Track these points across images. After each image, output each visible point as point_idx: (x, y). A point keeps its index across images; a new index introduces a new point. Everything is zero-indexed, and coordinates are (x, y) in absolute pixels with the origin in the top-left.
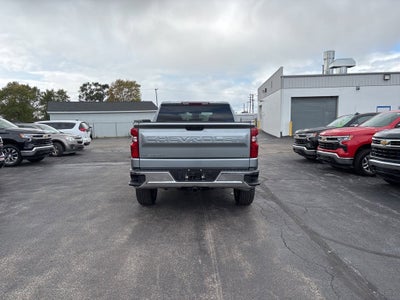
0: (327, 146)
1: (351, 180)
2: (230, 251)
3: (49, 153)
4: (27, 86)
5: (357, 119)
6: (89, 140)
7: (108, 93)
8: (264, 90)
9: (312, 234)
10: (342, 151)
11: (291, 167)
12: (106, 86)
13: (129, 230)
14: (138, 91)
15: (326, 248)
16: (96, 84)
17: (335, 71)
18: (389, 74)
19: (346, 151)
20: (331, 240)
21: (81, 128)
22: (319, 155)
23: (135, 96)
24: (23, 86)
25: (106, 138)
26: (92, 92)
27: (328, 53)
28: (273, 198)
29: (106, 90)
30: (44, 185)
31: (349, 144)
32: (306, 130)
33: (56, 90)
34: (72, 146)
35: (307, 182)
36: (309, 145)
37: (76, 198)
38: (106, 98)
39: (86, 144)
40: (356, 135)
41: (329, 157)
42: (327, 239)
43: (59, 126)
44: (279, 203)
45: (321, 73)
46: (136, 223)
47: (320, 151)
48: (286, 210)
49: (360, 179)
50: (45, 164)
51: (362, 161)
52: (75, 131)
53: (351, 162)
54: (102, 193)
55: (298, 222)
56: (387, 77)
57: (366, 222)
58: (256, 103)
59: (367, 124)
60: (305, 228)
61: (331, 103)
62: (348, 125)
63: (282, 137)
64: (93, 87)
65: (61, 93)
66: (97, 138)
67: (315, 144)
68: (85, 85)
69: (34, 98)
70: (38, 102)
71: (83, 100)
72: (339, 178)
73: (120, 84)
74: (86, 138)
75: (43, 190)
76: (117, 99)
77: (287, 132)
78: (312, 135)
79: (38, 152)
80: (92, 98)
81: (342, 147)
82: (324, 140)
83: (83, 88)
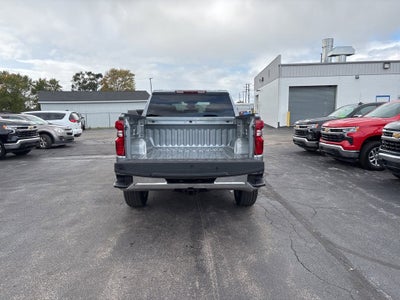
0: (331, 138)
1: (358, 174)
2: (233, 270)
3: (36, 145)
4: (18, 76)
5: (360, 109)
6: (80, 130)
7: (101, 82)
8: (261, 80)
9: (327, 243)
10: (347, 143)
11: (291, 159)
12: (99, 76)
13: (113, 240)
14: (132, 80)
15: (345, 262)
16: (89, 74)
17: (334, 60)
18: (389, 63)
19: (351, 143)
20: (350, 252)
21: (72, 119)
22: (322, 147)
23: (130, 86)
24: (14, 75)
25: (99, 129)
26: (85, 82)
27: (327, 40)
28: (277, 197)
29: (100, 80)
30: (25, 182)
31: (354, 136)
32: (307, 121)
33: (48, 79)
34: (61, 138)
35: (311, 178)
36: (310, 137)
37: (57, 199)
38: (100, 88)
39: (76, 136)
40: (362, 127)
41: (333, 150)
42: (345, 249)
43: (47, 116)
44: (284, 203)
45: (319, 61)
46: (122, 231)
47: (323, 143)
48: (293, 212)
49: (367, 173)
50: (31, 157)
51: (368, 154)
52: (65, 122)
53: (357, 155)
54: (88, 192)
55: (308, 227)
56: (387, 66)
57: (385, 226)
58: (253, 93)
59: (373, 115)
60: (317, 235)
61: (330, 93)
62: (351, 115)
63: (279, 127)
64: (86, 76)
65: (53, 82)
66: (90, 129)
67: (317, 136)
68: (78, 75)
69: (26, 87)
70: (29, 92)
71: (76, 90)
72: (344, 173)
73: (114, 74)
74: (76, 129)
75: (22, 189)
76: (111, 89)
77: (285, 122)
78: (314, 126)
79: (22, 144)
80: (85, 88)
81: (347, 139)
82: (327, 131)
83: (76, 78)
